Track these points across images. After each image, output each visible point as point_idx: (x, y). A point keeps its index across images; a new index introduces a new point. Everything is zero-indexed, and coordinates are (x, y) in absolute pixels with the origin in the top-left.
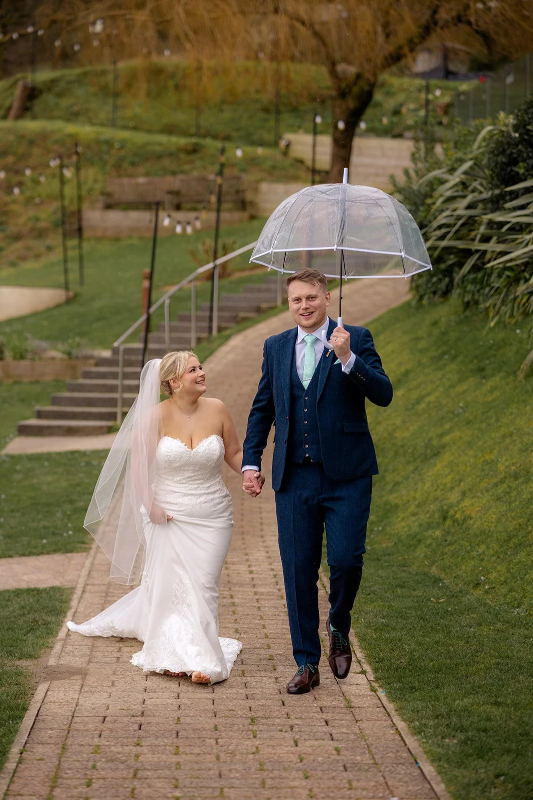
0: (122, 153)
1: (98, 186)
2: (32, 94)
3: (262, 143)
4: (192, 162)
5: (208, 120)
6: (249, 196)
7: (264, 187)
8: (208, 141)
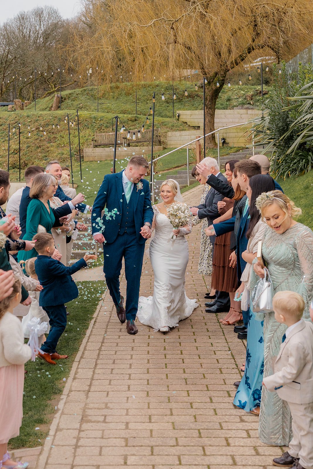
0: (102, 122)
1: (91, 138)
2: (61, 100)
3: (166, 116)
4: (135, 125)
5: (141, 107)
6: (162, 139)
7: (169, 134)
8: (142, 116)
